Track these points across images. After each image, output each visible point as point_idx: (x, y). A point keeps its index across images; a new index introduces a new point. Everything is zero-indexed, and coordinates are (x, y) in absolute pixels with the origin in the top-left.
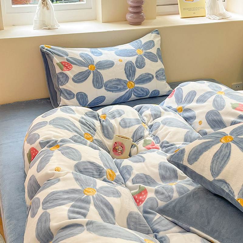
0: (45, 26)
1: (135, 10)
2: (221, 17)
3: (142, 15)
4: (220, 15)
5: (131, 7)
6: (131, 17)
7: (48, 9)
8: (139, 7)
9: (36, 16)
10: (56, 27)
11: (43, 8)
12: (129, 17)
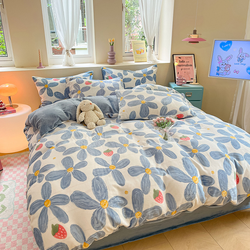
0: (68, 64)
1: (112, 58)
2: (154, 62)
3: (115, 60)
4: (154, 61)
5: (109, 56)
6: (109, 61)
7: (69, 56)
8: (113, 56)
9: (64, 60)
10: (73, 65)
11: (67, 56)
12: (108, 61)
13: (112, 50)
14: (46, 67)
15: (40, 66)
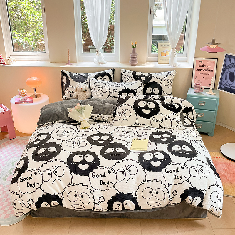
1: (133, 59)
5: (131, 57)
6: (131, 62)
13: (134, 52)
14: (73, 64)
15: (68, 63)
